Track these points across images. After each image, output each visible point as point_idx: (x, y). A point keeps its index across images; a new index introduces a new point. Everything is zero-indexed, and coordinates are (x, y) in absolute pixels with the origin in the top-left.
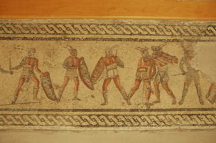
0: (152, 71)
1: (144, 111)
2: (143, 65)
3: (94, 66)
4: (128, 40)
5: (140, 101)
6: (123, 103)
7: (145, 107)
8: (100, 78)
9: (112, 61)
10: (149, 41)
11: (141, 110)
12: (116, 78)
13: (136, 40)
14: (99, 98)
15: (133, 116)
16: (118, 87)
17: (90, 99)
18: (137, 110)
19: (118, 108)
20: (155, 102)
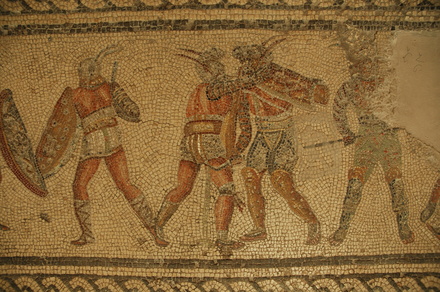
0: (239, 132)
1: (213, 265)
2: (206, 110)
3: (44, 120)
4: (154, 25)
5: (199, 235)
6: (142, 241)
7: (215, 255)
8: (65, 157)
9: (101, 99)
10: (224, 27)
11: (202, 264)
12: (114, 158)
13: (179, 25)
14: (65, 224)
15: (178, 280)
16: (121, 186)
17: (36, 226)
18: (189, 263)
19: (126, 254)
20: (250, 237)
